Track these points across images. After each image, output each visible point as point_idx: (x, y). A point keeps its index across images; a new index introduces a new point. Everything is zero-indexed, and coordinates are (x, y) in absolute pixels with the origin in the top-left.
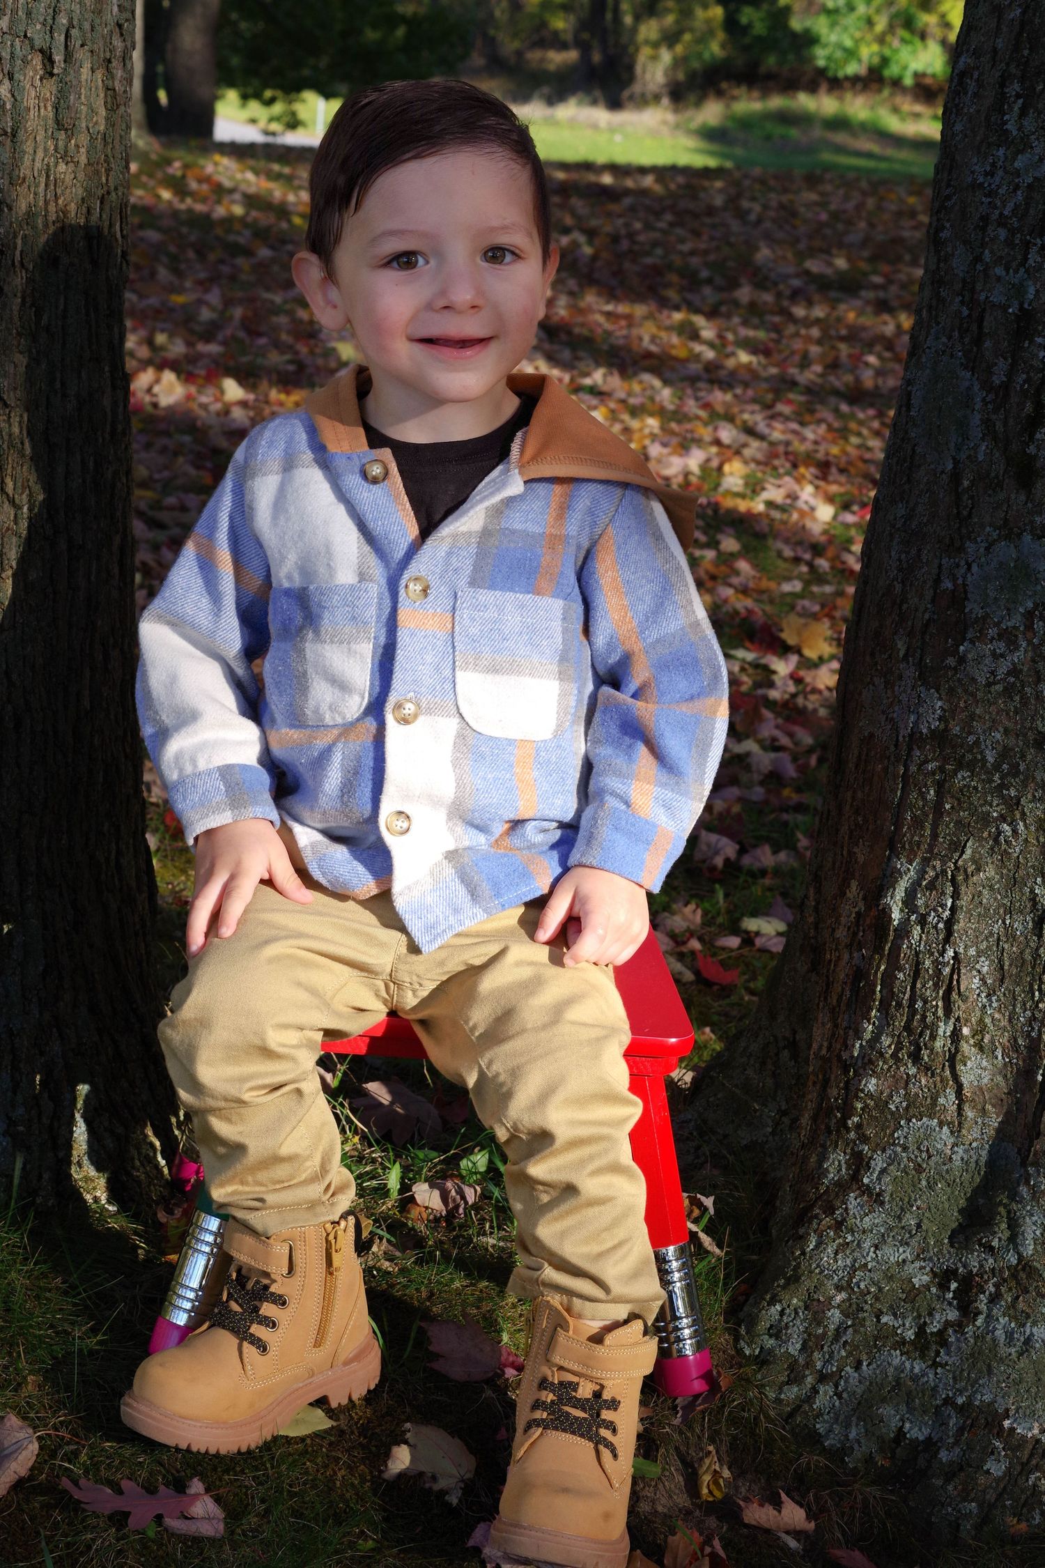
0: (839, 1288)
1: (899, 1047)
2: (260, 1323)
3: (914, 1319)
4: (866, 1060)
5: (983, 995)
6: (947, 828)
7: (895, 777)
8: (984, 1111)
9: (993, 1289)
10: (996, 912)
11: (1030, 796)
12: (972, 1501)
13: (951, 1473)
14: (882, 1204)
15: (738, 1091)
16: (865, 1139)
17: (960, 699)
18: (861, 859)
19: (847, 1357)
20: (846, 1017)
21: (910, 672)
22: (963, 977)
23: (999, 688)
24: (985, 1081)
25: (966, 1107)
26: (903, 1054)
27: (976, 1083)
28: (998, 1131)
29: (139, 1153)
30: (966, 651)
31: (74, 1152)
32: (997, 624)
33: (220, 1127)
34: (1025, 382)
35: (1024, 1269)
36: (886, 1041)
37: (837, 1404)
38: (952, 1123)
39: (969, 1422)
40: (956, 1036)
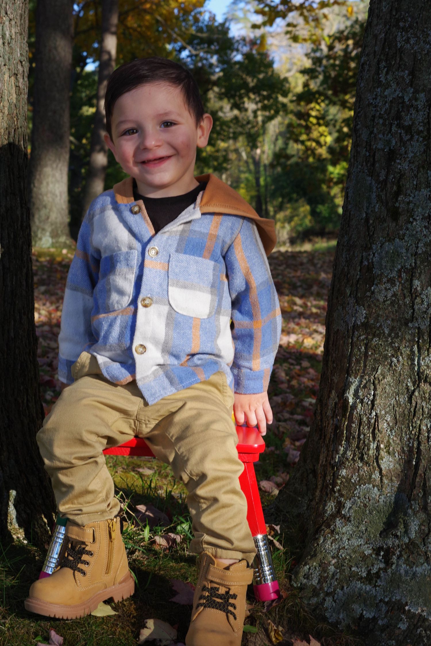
0: (333, 558)
1: (354, 455)
2: (82, 563)
3: (366, 568)
4: (341, 463)
5: (389, 430)
6: (370, 363)
7: (348, 344)
8: (391, 480)
9: (398, 553)
10: (392, 395)
11: (404, 346)
12: (393, 640)
13: (383, 629)
14: (350, 521)
15: (291, 494)
16: (342, 495)
17: (373, 309)
18: (336, 381)
19: (338, 585)
20: (332, 446)
21: (352, 301)
22: (380, 423)
23: (389, 302)
24: (391, 467)
25: (384, 479)
26: (356, 458)
27: (387, 468)
28: (398, 488)
29: (38, 523)
30: (374, 289)
31: (9, 518)
32: (387, 277)
33: (63, 478)
34: (393, 178)
35: (411, 544)
36: (349, 453)
37: (334, 605)
38: (379, 486)
39: (391, 608)
40: (378, 448)
